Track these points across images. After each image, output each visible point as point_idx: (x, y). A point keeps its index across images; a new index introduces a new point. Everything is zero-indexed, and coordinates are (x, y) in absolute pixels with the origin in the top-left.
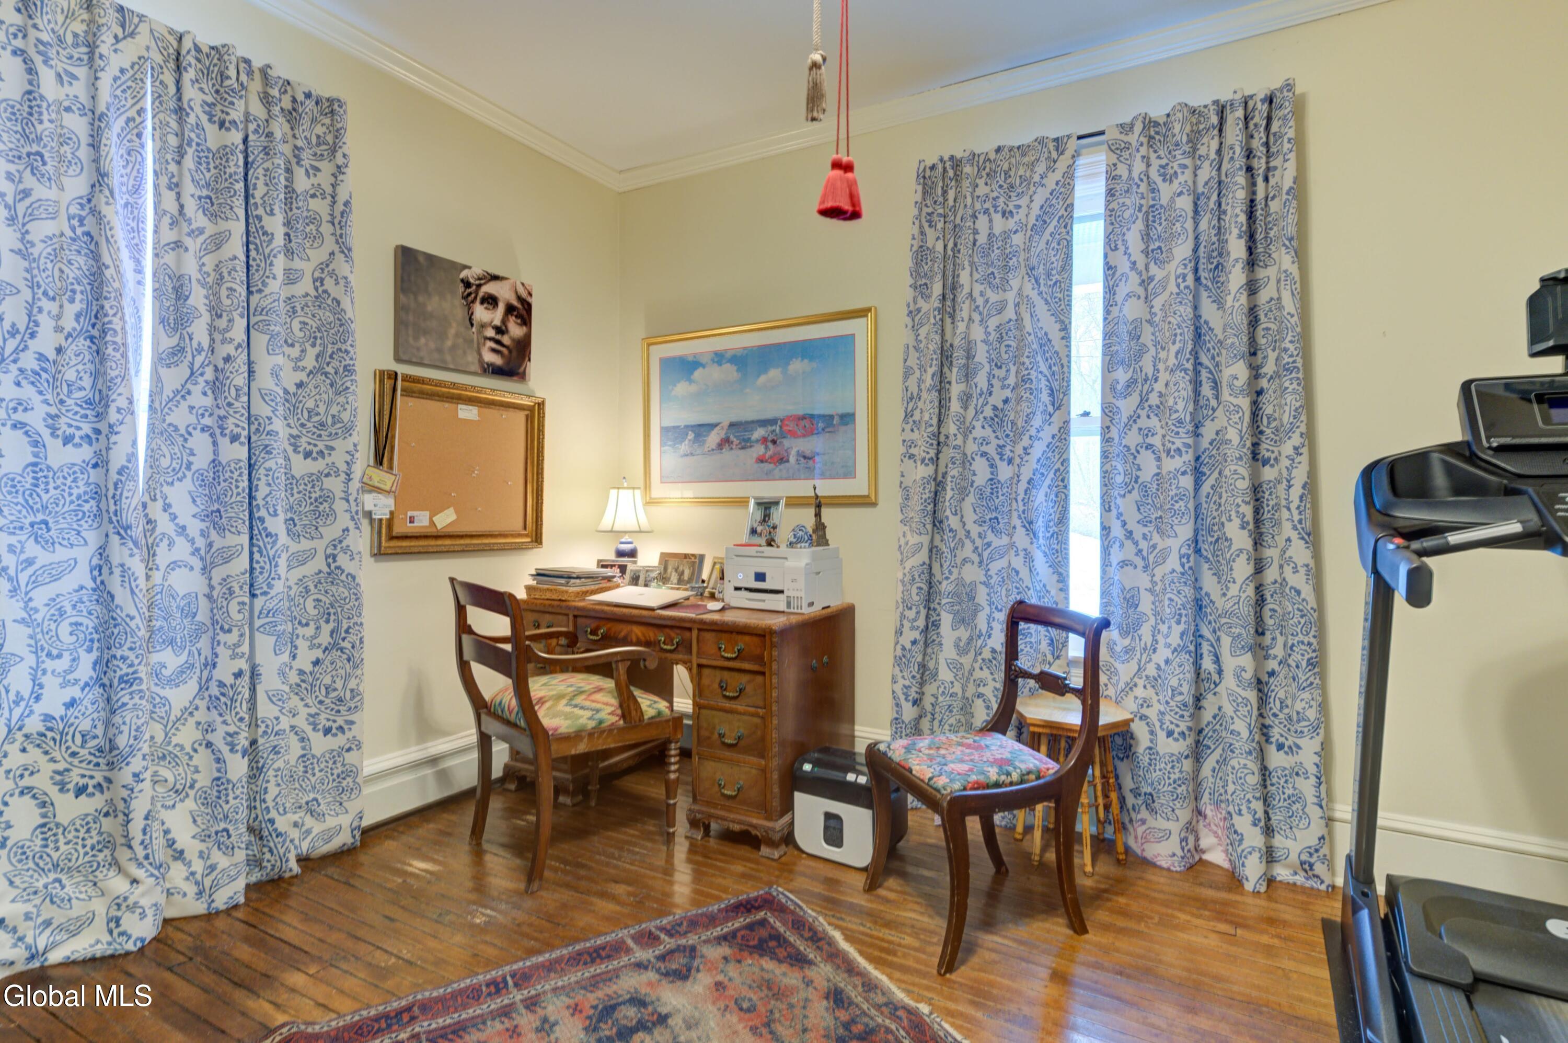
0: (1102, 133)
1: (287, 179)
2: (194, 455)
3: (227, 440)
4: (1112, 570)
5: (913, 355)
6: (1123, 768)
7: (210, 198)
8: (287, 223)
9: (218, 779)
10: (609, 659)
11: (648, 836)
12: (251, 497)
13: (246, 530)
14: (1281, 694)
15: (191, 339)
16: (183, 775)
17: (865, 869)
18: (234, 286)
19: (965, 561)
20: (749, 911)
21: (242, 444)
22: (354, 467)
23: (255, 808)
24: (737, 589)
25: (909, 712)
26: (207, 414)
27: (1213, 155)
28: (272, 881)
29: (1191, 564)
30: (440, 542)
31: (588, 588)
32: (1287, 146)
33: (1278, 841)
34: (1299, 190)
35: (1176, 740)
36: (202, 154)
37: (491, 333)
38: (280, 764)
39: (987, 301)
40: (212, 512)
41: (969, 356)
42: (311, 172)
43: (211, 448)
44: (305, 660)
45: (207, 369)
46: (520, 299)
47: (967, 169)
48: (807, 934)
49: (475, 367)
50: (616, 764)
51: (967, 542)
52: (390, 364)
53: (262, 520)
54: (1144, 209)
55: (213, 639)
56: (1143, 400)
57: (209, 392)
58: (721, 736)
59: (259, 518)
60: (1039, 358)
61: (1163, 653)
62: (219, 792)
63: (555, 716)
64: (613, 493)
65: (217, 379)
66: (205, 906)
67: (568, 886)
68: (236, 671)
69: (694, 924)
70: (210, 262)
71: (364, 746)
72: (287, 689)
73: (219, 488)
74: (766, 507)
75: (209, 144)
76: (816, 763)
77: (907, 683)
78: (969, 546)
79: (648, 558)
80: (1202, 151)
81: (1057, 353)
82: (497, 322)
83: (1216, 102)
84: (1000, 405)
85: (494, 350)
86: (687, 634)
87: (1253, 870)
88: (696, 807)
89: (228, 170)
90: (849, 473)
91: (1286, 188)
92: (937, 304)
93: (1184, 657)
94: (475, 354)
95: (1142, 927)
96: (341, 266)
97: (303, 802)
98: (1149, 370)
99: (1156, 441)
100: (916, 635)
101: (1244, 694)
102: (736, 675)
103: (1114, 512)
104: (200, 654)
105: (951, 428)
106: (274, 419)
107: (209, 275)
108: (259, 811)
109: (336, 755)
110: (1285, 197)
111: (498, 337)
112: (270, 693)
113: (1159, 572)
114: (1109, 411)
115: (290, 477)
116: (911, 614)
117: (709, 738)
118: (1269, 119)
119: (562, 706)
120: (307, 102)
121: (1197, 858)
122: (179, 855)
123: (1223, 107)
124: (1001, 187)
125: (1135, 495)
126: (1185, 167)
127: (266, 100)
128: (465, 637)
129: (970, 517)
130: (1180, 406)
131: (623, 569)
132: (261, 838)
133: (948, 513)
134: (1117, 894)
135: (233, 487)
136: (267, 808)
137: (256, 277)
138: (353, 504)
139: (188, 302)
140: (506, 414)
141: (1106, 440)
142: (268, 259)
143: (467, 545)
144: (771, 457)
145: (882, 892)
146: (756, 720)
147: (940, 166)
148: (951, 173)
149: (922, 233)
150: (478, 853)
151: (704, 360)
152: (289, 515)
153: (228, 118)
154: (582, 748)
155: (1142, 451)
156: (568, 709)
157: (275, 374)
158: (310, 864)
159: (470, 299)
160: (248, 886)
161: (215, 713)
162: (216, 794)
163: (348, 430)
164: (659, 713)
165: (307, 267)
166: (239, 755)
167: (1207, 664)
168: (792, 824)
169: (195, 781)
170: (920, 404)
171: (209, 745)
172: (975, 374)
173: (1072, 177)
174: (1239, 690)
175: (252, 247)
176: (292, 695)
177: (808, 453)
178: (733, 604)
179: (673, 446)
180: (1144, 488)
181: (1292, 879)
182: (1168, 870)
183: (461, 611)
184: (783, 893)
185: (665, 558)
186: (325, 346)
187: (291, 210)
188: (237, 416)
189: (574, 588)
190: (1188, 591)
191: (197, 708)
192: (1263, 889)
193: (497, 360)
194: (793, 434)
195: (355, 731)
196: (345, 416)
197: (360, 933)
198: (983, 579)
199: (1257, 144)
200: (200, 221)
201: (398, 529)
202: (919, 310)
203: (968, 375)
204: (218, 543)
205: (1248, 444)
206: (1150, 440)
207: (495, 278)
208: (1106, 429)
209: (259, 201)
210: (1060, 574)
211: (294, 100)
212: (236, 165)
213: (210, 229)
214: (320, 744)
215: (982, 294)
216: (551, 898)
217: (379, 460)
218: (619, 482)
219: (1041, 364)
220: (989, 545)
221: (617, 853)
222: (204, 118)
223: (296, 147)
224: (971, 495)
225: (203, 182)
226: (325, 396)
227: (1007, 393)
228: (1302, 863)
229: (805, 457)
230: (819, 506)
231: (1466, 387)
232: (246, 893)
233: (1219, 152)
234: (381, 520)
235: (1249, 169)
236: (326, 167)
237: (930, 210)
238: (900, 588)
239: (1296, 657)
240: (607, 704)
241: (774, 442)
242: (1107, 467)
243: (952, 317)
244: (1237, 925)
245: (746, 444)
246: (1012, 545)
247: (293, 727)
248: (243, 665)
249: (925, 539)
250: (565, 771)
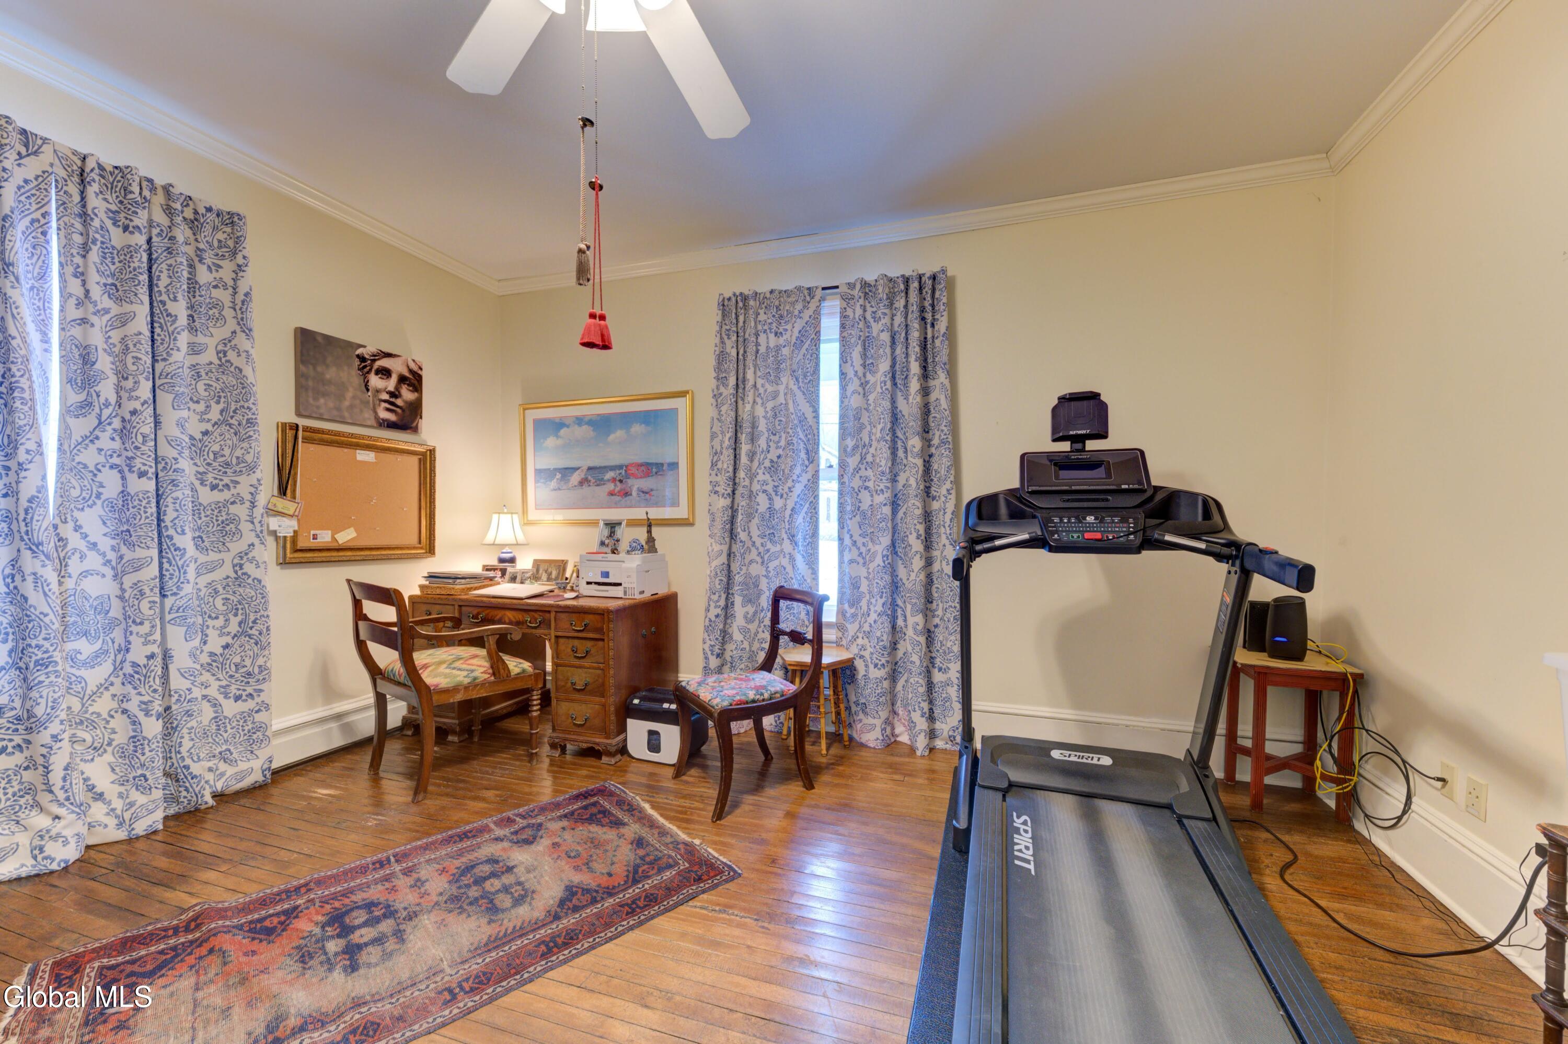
0: (837, 287)
1: (190, 273)
2: (103, 487)
3: (135, 475)
4: (845, 565)
5: (717, 425)
6: (850, 688)
7: (116, 286)
8: (191, 307)
9: (134, 737)
10: (480, 635)
11: (517, 758)
12: (159, 520)
13: (155, 544)
14: (941, 639)
15: (98, 396)
16: (101, 735)
17: (673, 765)
18: (139, 356)
19: (751, 562)
20: (586, 798)
21: (149, 479)
22: (258, 497)
23: (171, 758)
24: (588, 583)
25: (714, 662)
26: (115, 455)
27: (902, 309)
28: (190, 812)
29: (890, 561)
30: (341, 554)
31: (472, 585)
32: (942, 307)
33: (938, 725)
34: (951, 335)
35: (879, 669)
36: (106, 251)
37: (385, 396)
38: (193, 723)
39: (766, 391)
40: (122, 532)
41: (754, 426)
42: (213, 268)
43: (120, 482)
44: (215, 643)
45: (114, 420)
46: (411, 371)
47: (752, 303)
48: (625, 808)
49: (372, 422)
50: (497, 710)
51: (753, 549)
52: (292, 418)
53: (170, 538)
54: (862, 338)
55: (126, 631)
56: (863, 458)
57: (117, 438)
58: (573, 684)
59: (168, 536)
60: (799, 429)
61: (873, 616)
62: (136, 747)
63: (436, 676)
64: (495, 517)
65: (124, 427)
66: (126, 833)
67: (447, 795)
68: (149, 654)
69: (543, 809)
70: (116, 336)
71: (273, 709)
72: (198, 667)
73: (128, 513)
74: (612, 526)
75: (113, 243)
76: (641, 699)
77: (713, 643)
78: (754, 552)
79: (525, 563)
80: (897, 305)
81: (811, 426)
82: (391, 388)
83: (903, 276)
84: (775, 459)
85: (388, 410)
86: (547, 615)
87: (921, 743)
88: (555, 735)
89: (132, 265)
90: (675, 503)
91: (942, 333)
92: (732, 391)
93: (885, 618)
94: (371, 412)
95: (849, 782)
96: (241, 341)
97: (217, 752)
98: (867, 441)
99: (870, 484)
100: (719, 611)
101: (918, 639)
102: (584, 642)
103: (846, 529)
104: (113, 643)
105: (741, 474)
106: (180, 460)
107: (115, 346)
108: (174, 761)
109: (245, 716)
110: (941, 338)
111: (393, 400)
112: (182, 671)
113: (872, 566)
114: (842, 465)
115: (197, 504)
116: (715, 597)
117: (564, 686)
118: (934, 290)
119: (443, 669)
120: (209, 215)
121: (893, 740)
122: (100, 797)
123: (908, 279)
124: (774, 316)
125: (858, 518)
126: (885, 314)
127: (169, 211)
128: (361, 623)
129: (755, 533)
130: (883, 463)
131: (504, 572)
132: (177, 781)
133: (739, 530)
134: (839, 765)
135: (142, 512)
136: (183, 758)
137: (161, 348)
138: (258, 525)
139: (95, 367)
140: (400, 458)
141: (842, 484)
142: (172, 335)
143: (366, 556)
144: (619, 492)
145: (684, 778)
146: (599, 672)
147: (733, 299)
148: (741, 304)
149: (723, 342)
150: (376, 779)
151: (567, 422)
152: (197, 534)
153: (131, 224)
154: (459, 697)
155: (862, 490)
156: (448, 671)
157: (180, 424)
158: (225, 799)
159: (366, 370)
160: (166, 818)
161: (129, 687)
162: (132, 748)
163: (252, 468)
164: (524, 671)
165: (211, 341)
166: (154, 718)
167: (900, 622)
168: (625, 740)
169: (113, 740)
170: (722, 457)
171: (125, 711)
172: (759, 439)
173: (819, 314)
174: (915, 637)
175: (156, 325)
176: (203, 672)
177: (645, 489)
178: (585, 594)
179: (544, 483)
180: (864, 514)
181: (944, 747)
182: (874, 748)
183: (357, 604)
184: (613, 784)
185: (537, 563)
186: (228, 404)
187: (194, 297)
188: (145, 457)
189: (459, 586)
190: (888, 578)
191: (112, 684)
192: (926, 754)
193: (392, 417)
194: (636, 477)
195: (264, 696)
196: (249, 458)
197: (268, 841)
198: (764, 573)
199: (927, 304)
200: (106, 303)
201: (301, 544)
202: (721, 394)
203: (753, 439)
204: (128, 555)
205: (922, 487)
206: (867, 484)
207: (389, 355)
208: (841, 476)
209: (163, 290)
210: (813, 569)
211: (196, 212)
212: (140, 261)
213: (115, 309)
214: (231, 708)
215: (763, 386)
216: (432, 804)
217: (282, 491)
218: (502, 507)
219: (800, 433)
220: (768, 551)
221: (490, 770)
222: (109, 223)
223: (198, 248)
224: (756, 518)
225: (108, 272)
226: (230, 443)
227: (780, 451)
228: (950, 737)
229: (643, 492)
230: (650, 526)
231: (1023, 457)
232: (164, 823)
233: (906, 307)
234: (285, 537)
235: (923, 319)
236: (228, 266)
237: (728, 327)
238: (709, 580)
239: (948, 615)
240: (480, 666)
241: (621, 481)
242: (842, 501)
243: (743, 400)
244: (905, 775)
245: (600, 483)
246: (782, 551)
247: (205, 697)
248: (155, 649)
249: (725, 548)
250: (453, 718)
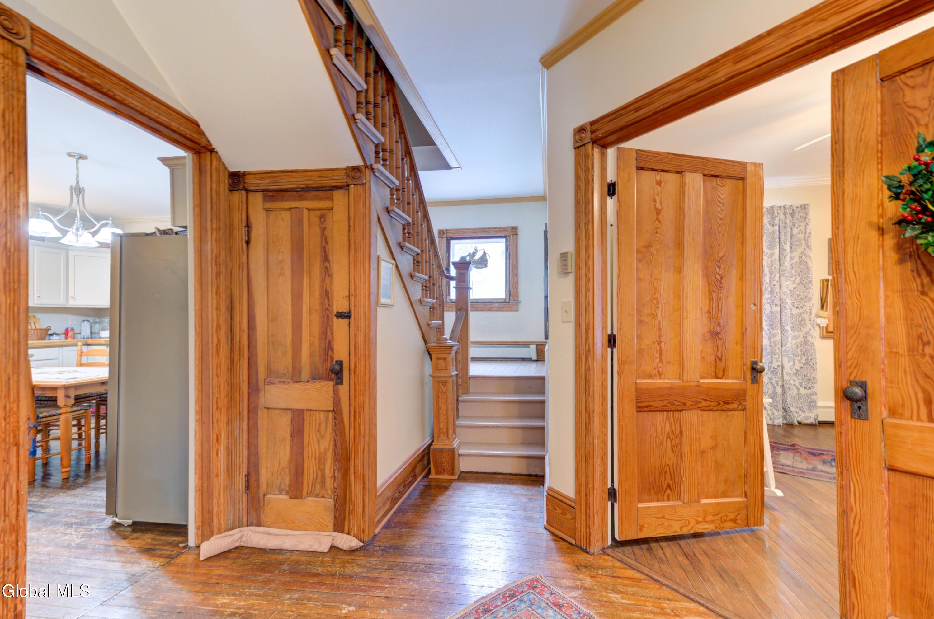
1: (791, 232)
2: (766, 310)
3: (774, 306)
7: (770, 245)
8: (791, 244)
9: (774, 393)
12: (781, 320)
13: (779, 328)
15: (765, 281)
16: (765, 389)
18: (776, 266)
21: (778, 306)
22: (813, 311)
26: (769, 299)
28: (790, 424)
38: (790, 392)
40: (771, 324)
42: (798, 227)
43: (770, 308)
44: (798, 366)
45: (769, 288)
52: (826, 277)
53: (784, 326)
55: (771, 356)
57: (769, 294)
65: (771, 290)
66: (772, 423)
70: (769, 261)
72: (792, 373)
73: (772, 318)
75: (769, 231)
89: (774, 237)
96: (808, 252)
97: (798, 406)
104: (768, 360)
106: (787, 299)
107: (769, 264)
108: (785, 404)
109: (809, 396)
112: (787, 373)
115: (792, 314)
120: (797, 209)
127: (785, 214)
132: (786, 411)
135: (776, 318)
136: (788, 404)
137: (782, 262)
138: (812, 322)
139: (764, 271)
142: (785, 257)
152: (792, 325)
153: (774, 224)
157: (787, 287)
158: (802, 424)
160: (783, 423)
161: (772, 375)
163: (810, 300)
165: (796, 254)
166: (779, 387)
169: (768, 391)
171: (771, 383)
175: (781, 254)
176: (794, 375)
186: (802, 276)
187: (792, 240)
188: (777, 299)
191: (768, 374)
195: (814, 389)
196: (809, 296)
200: (767, 251)
201: (830, 330)
204: (772, 332)
209: (783, 241)
211: (793, 210)
212: (776, 235)
213: (769, 253)
214: (803, 391)
217: (822, 308)
222: (768, 226)
223: (793, 222)
225: (768, 242)
226: (803, 291)
234: (823, 327)
236: (803, 225)
247: (794, 384)
248: (779, 364)
